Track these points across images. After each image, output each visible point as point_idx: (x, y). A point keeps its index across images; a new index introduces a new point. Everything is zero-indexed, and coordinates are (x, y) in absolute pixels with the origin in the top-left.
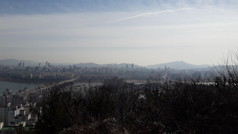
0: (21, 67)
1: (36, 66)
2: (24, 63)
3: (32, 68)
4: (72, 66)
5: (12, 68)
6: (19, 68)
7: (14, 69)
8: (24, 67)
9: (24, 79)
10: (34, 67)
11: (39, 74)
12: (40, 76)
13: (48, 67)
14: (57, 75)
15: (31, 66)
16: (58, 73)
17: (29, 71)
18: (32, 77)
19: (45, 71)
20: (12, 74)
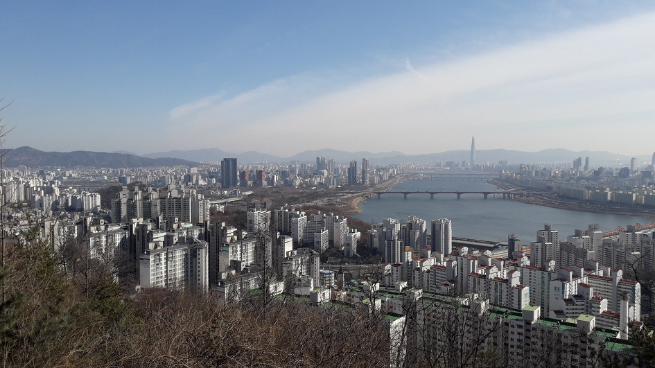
0: (581, 168)
1: (621, 165)
2: (587, 160)
3: (610, 173)
5: (557, 172)
6: (576, 173)
7: (564, 174)
8: (589, 170)
9: (587, 201)
10: (617, 169)
11: (629, 189)
12: (634, 195)
15: (606, 165)
17: (602, 180)
18: (609, 198)
19: (648, 180)
20: (559, 188)
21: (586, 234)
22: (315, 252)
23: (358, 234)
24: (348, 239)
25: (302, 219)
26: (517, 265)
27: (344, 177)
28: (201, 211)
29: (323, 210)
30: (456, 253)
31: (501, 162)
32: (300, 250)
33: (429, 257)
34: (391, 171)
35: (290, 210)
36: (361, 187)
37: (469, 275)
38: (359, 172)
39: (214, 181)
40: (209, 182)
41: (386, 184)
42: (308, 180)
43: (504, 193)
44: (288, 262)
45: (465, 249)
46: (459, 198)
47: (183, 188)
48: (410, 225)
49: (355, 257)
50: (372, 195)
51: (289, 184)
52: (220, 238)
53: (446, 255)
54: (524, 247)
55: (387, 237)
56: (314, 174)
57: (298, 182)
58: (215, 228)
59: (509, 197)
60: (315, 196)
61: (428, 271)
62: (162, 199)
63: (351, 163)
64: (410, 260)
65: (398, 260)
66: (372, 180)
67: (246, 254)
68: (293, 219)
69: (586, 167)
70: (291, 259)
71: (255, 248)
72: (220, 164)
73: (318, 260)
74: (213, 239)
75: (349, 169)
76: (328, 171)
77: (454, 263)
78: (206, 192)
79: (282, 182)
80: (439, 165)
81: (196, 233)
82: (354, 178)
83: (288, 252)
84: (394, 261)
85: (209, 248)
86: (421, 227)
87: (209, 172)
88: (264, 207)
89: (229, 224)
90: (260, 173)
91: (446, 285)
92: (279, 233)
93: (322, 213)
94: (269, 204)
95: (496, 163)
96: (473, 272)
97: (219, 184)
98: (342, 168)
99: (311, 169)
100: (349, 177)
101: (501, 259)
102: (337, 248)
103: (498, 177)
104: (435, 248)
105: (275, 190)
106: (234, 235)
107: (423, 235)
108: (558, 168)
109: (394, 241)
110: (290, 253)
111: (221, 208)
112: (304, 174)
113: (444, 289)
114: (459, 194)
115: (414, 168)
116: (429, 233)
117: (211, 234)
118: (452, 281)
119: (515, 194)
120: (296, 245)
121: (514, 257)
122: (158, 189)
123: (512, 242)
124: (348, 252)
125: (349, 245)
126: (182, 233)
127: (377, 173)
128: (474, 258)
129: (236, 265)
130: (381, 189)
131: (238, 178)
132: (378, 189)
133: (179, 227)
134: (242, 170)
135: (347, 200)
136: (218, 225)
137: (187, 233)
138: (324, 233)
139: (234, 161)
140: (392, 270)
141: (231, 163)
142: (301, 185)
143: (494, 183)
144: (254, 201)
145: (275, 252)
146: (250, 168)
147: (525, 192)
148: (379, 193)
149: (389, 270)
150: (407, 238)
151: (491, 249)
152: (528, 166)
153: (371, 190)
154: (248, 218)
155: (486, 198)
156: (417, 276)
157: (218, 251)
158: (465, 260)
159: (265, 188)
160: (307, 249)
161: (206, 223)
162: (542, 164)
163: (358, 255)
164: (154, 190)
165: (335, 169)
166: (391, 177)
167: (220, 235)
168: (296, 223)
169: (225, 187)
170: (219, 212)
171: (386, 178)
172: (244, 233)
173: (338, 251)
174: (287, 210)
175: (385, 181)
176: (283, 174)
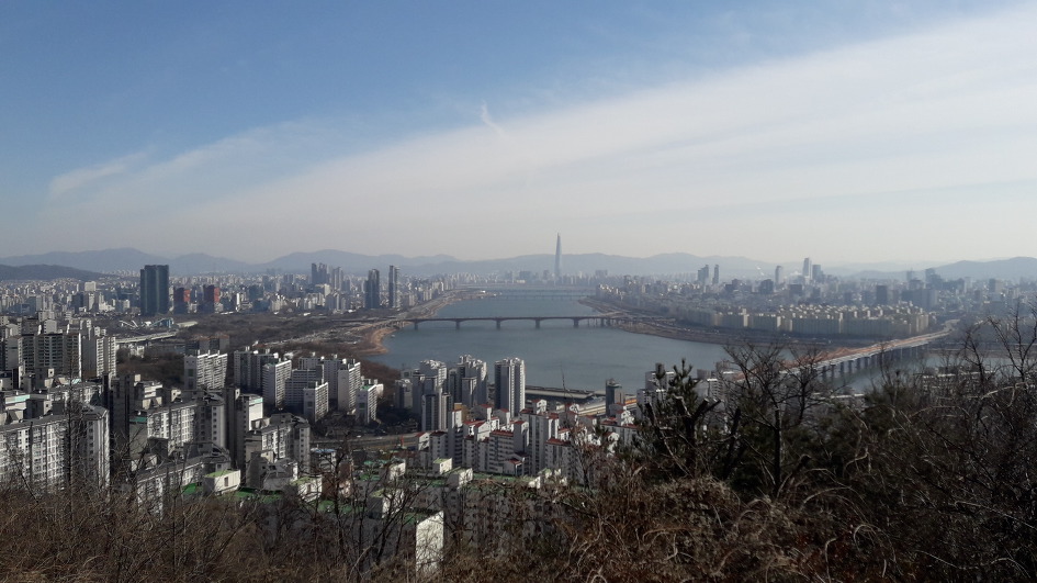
0: (709, 281)
1: (763, 276)
2: (716, 269)
3: (748, 288)
4: (922, 277)
5: (675, 287)
6: (702, 287)
7: (685, 289)
8: (720, 282)
9: (716, 328)
10: (757, 282)
11: (773, 310)
12: (779, 318)
13: (811, 281)
14: (848, 315)
15: (743, 276)
16: (854, 308)
17: (737, 298)
18: (746, 324)
19: (798, 298)
20: (678, 309)
21: (713, 376)
22: (301, 420)
23: (379, 387)
24: (362, 396)
25: (283, 367)
26: (615, 424)
27: (358, 296)
28: (100, 358)
29: (320, 349)
30: (530, 411)
31: (598, 272)
32: (276, 417)
33: (489, 418)
34: (436, 285)
35: (261, 351)
36: (387, 312)
37: (546, 444)
38: (384, 287)
39: (127, 303)
40: (118, 306)
41: (427, 306)
42: (296, 301)
43: (602, 318)
44: (254, 438)
45: (543, 403)
46: (538, 326)
47: (69, 317)
48: (463, 370)
49: (373, 424)
50: (404, 325)
51: (263, 308)
52: (131, 401)
53: (516, 415)
54: (628, 397)
55: (426, 391)
56: (308, 291)
57: (278, 304)
58: (122, 384)
59: (609, 323)
60: (307, 327)
61: (487, 440)
62: (27, 336)
63: (370, 274)
64: (460, 424)
65: (442, 426)
66: (405, 301)
67: (179, 427)
68: (268, 366)
69: (715, 280)
70: (259, 433)
71: (195, 416)
72: (139, 275)
73: (307, 431)
74: (119, 403)
75: (367, 283)
76: (332, 285)
77: (525, 425)
78: (113, 324)
79: (250, 306)
80: (509, 276)
81: (89, 393)
82: (375, 297)
83: (254, 422)
84: (437, 427)
85: (111, 420)
86: (479, 372)
87: (118, 289)
88: (215, 347)
89: (150, 377)
90: (210, 290)
91: (514, 459)
92: (238, 390)
93: (318, 356)
94: (225, 343)
95: (592, 274)
96: (553, 437)
97: (136, 309)
98: (355, 282)
99: (303, 282)
100: (367, 296)
101: (595, 416)
102: (344, 411)
103: (594, 294)
104: (500, 404)
105: (236, 318)
106: (158, 395)
107: (482, 385)
108: (677, 281)
109: (437, 396)
110: (257, 424)
111: (139, 351)
112: (289, 292)
113: (510, 467)
114: (538, 320)
115: (472, 282)
116: (492, 381)
117: (115, 395)
118: (521, 453)
119: (618, 319)
120: (269, 409)
121: (612, 413)
122: (19, 320)
123: (611, 390)
124: (362, 417)
125: (362, 405)
126: (61, 395)
127: (413, 289)
128: (554, 416)
129: (158, 446)
130: (420, 314)
131: (172, 299)
132: (414, 314)
133: (54, 384)
134: (179, 284)
135: (363, 332)
136: (129, 380)
137: (70, 395)
138: (322, 387)
139: (164, 270)
140: (431, 442)
141: (157, 273)
142: (284, 310)
143: (588, 304)
144: (198, 337)
145: (231, 422)
146: (193, 281)
147: (631, 317)
148: (416, 321)
149: (426, 442)
150: (458, 389)
151: (581, 402)
152: (635, 278)
153: (403, 315)
154: (187, 367)
155: (576, 325)
156: (469, 449)
157: (127, 423)
158: (541, 420)
159: (219, 316)
160: (289, 415)
161: (106, 377)
162: (655, 274)
163: (379, 421)
164: (13, 321)
165: (344, 283)
166: (435, 295)
167: (132, 396)
168: (273, 372)
169: (146, 315)
170: (134, 357)
171: (427, 296)
172: (176, 393)
173: (345, 416)
174: (256, 352)
175: (426, 302)
176: (253, 291)
